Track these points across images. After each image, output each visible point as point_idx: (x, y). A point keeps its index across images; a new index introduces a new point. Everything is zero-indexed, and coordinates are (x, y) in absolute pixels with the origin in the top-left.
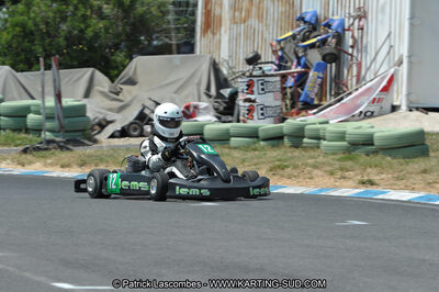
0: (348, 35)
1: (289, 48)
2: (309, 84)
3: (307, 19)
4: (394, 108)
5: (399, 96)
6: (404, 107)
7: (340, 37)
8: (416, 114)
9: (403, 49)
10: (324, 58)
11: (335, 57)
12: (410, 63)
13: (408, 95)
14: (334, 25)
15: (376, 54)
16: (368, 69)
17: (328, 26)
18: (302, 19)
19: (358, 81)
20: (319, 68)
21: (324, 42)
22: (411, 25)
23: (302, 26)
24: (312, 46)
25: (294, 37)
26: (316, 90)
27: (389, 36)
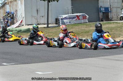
1: (5, 17)
2: (9, 23)
4: (23, 25)
6: (24, 25)
7: (13, 15)
8: (27, 26)
9: (24, 16)
11: (13, 18)
12: (25, 18)
13: (25, 23)
15: (19, 17)
16: (18, 19)
18: (7, 12)
19: (17, 21)
21: (11, 16)
22: (25, 12)
24: (9, 16)
25: (6, 15)
27: (21, 14)
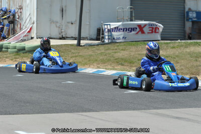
0: (17, 14)
2: (4, 31)
3: (3, 10)
4: (32, 38)
5: (34, 34)
6: (35, 38)
7: (14, 15)
8: (39, 40)
9: (35, 19)
10: (9, 22)
12: (37, 23)
13: (36, 33)
14: (12, 11)
15: (26, 20)
16: (23, 25)
17: (10, 12)
19: (20, 29)
20: (8, 26)
21: (9, 17)
22: (37, 11)
23: (2, 12)
24: (5, 18)
26: (7, 33)
27: (30, 14)
